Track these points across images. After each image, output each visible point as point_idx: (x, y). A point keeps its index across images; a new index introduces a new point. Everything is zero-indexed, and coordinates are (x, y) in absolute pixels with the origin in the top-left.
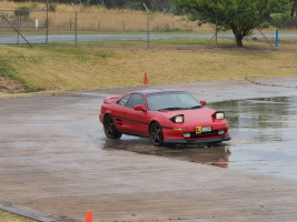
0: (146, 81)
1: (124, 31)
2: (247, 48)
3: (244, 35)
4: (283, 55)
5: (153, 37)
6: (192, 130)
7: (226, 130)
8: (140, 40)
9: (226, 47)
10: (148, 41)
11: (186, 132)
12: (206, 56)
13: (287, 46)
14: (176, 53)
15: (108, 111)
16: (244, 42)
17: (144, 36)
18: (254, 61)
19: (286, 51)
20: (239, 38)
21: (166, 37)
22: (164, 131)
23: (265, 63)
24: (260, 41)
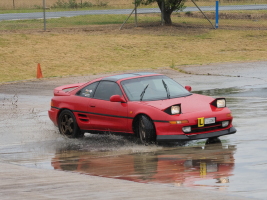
0: (39, 74)
1: (15, 8)
2: (178, 26)
3: (174, 8)
4: (226, 35)
5: (51, 15)
6: (193, 122)
7: (230, 120)
8: (35, 20)
9: (149, 26)
10: (45, 21)
11: (186, 126)
12: (123, 39)
13: (232, 22)
14: (82, 36)
15: (61, 106)
16: (174, 18)
17: (39, 15)
18: (187, 44)
19: (229, 28)
20: (167, 13)
21: (70, 14)
22: (157, 125)
23: (201, 46)
24: (196, 16)
